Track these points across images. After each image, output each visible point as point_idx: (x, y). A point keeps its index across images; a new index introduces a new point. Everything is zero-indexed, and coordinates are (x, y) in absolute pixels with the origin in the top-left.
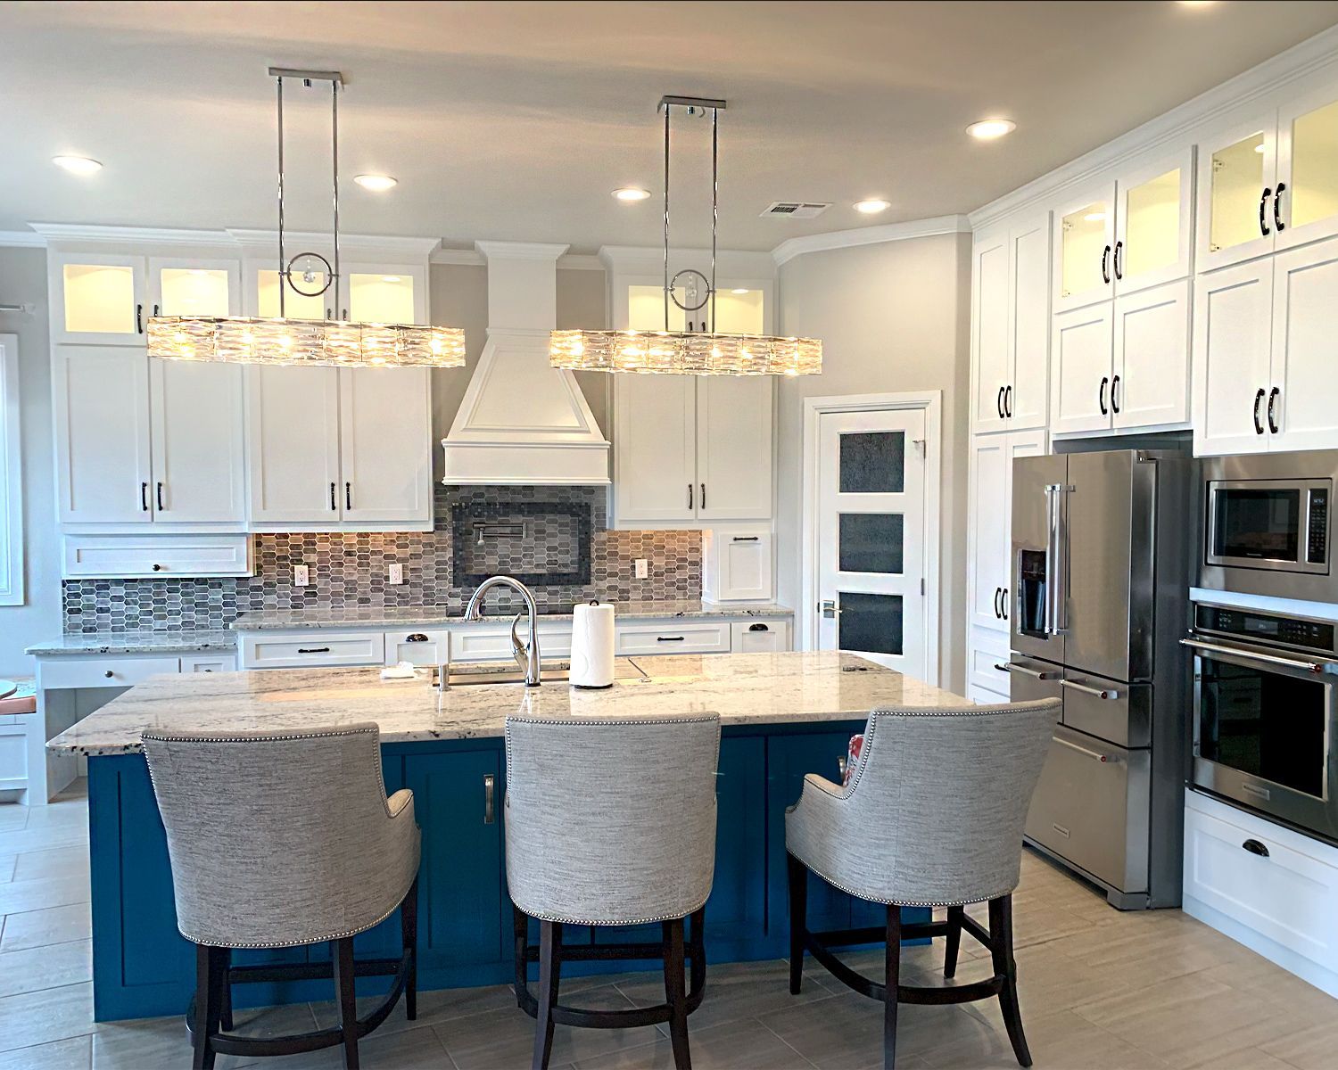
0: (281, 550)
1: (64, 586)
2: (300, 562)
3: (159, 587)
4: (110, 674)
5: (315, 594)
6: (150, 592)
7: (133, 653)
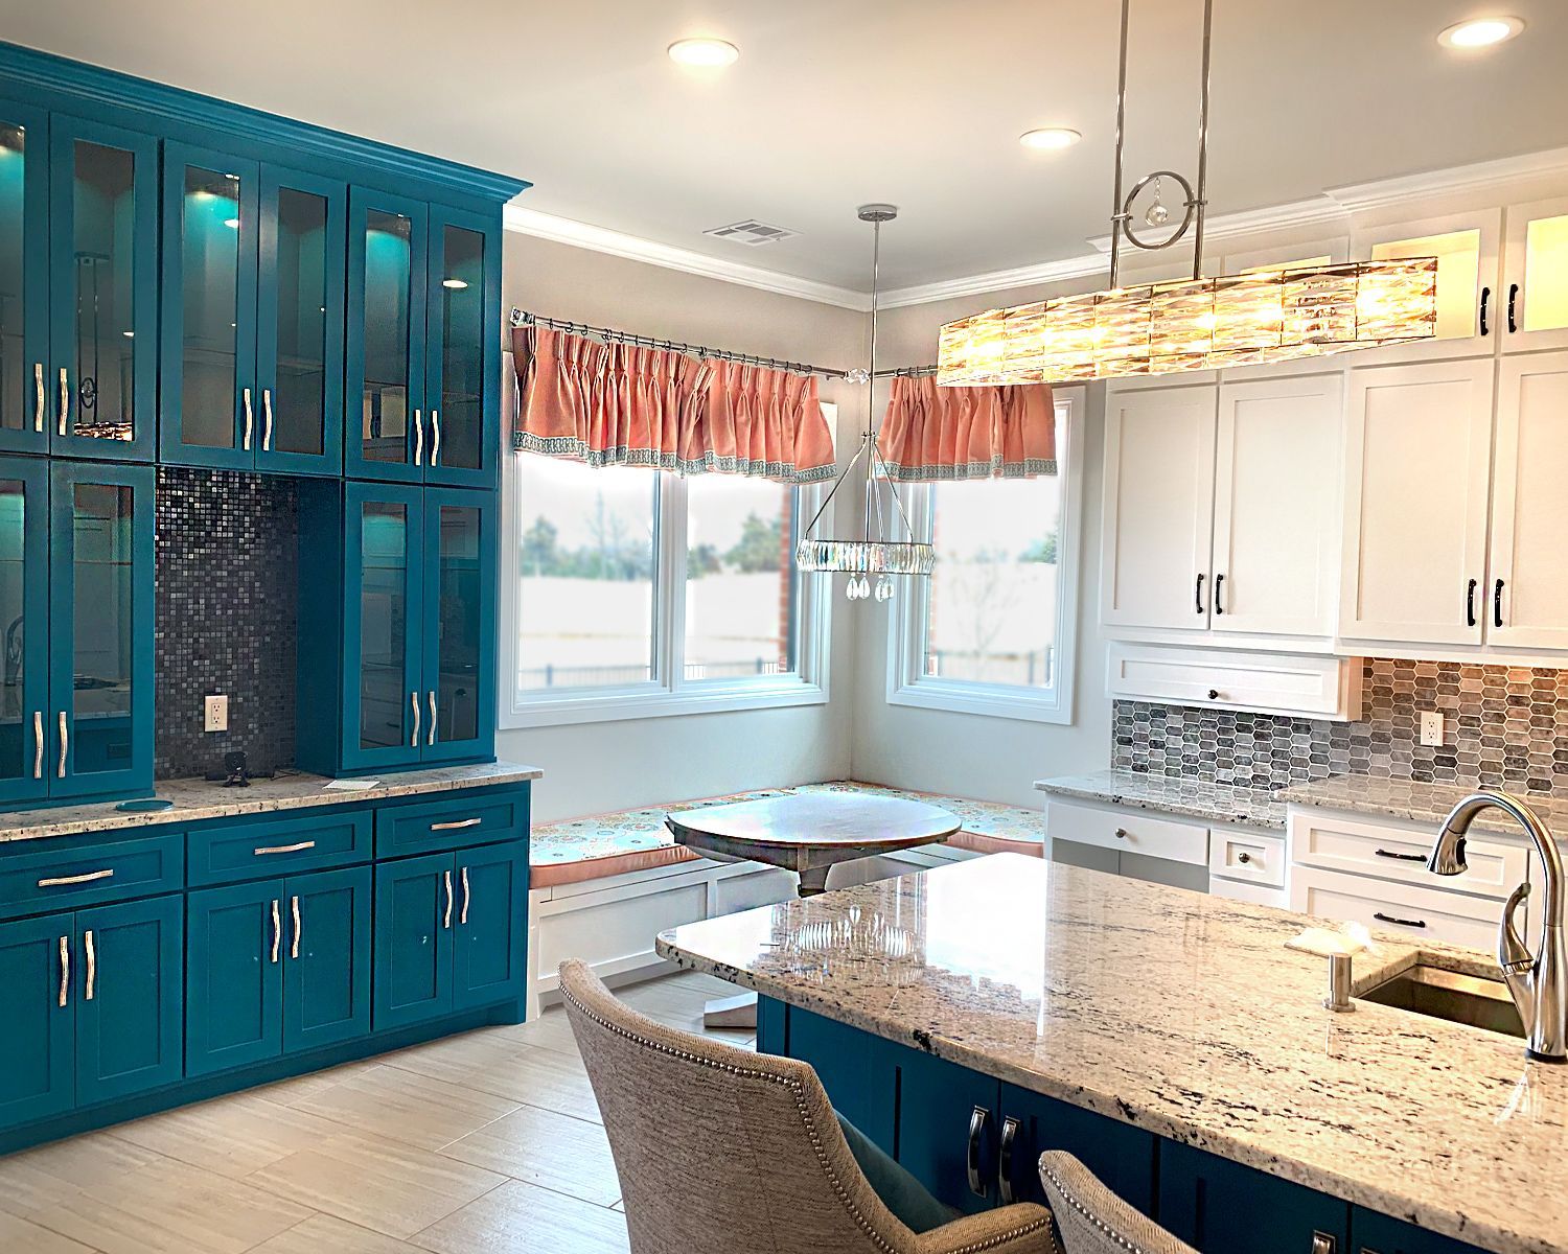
0: (1402, 685)
1: (1115, 707)
2: (1430, 707)
3: (1226, 721)
4: (1121, 834)
5: (1453, 762)
6: (1214, 727)
7: (1149, 810)
